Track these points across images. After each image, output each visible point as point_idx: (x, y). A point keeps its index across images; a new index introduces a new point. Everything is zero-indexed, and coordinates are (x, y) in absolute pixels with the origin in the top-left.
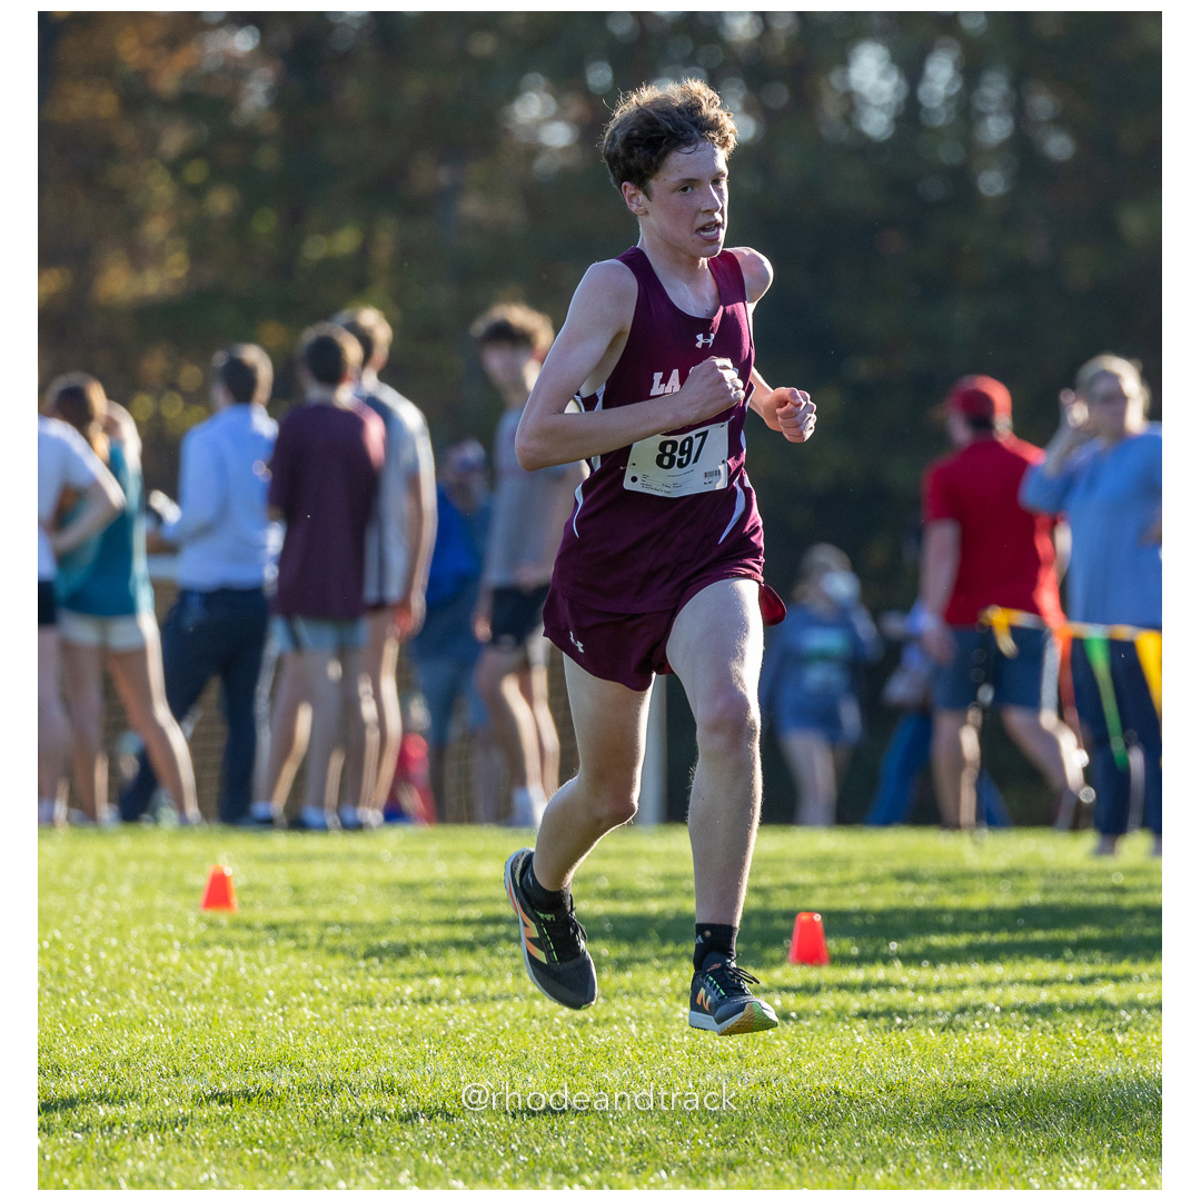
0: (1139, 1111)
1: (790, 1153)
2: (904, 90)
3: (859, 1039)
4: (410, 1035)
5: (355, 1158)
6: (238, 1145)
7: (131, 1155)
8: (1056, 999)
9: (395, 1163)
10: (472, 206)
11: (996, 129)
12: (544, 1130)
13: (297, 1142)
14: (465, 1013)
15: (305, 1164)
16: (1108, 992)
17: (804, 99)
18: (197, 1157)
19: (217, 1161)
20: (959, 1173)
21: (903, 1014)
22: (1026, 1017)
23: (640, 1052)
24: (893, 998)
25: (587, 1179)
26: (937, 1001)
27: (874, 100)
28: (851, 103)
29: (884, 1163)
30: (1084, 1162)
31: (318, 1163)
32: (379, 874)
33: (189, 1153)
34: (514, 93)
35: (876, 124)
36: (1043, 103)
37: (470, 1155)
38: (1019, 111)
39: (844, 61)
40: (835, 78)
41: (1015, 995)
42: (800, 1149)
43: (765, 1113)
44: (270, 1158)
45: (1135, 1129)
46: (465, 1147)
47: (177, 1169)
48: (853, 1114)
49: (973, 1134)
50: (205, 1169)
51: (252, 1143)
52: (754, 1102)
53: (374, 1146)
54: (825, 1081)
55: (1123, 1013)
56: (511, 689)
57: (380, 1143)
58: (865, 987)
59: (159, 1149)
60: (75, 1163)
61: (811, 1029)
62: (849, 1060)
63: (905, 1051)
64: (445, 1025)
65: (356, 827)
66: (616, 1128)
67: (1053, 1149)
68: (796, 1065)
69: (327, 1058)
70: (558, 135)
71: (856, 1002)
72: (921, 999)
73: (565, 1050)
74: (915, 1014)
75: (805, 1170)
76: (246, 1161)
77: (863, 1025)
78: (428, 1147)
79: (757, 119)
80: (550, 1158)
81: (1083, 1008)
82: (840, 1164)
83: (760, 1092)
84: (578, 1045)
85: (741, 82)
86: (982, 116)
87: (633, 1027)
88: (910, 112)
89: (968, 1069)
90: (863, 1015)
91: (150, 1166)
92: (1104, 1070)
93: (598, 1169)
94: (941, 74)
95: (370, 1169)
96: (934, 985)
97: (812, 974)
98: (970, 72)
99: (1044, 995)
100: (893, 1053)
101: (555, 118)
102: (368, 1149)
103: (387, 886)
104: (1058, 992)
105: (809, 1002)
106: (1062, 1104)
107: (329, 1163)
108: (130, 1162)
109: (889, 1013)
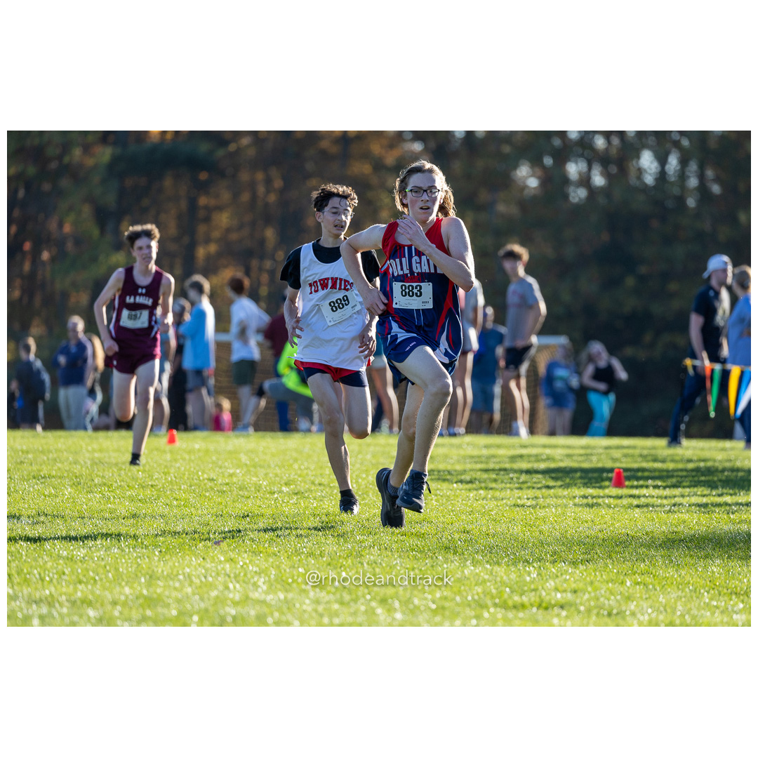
0: (738, 543)
1: (610, 557)
2: (659, 169)
3: (636, 515)
4: (472, 511)
5: (451, 556)
6: (407, 551)
7: (368, 554)
8: (709, 502)
9: (465, 558)
10: (501, 208)
11: (693, 182)
12: (520, 547)
13: (429, 550)
14: (492, 504)
15: (432, 558)
16: (728, 499)
17: (623, 170)
18: (393, 555)
19: (400, 557)
20: (672, 565)
21: (653, 506)
22: (698, 508)
23: (556, 519)
24: (650, 500)
25: (535, 565)
26: (665, 502)
27: (649, 171)
28: (640, 171)
29: (644, 561)
30: (718, 561)
31: (437, 557)
32: (462, 452)
33: (390, 553)
34: (516, 167)
35: (649, 180)
36: (710, 173)
37: (493, 556)
38: (701, 177)
39: (638, 157)
40: (634, 162)
41: (694, 500)
42: (614, 555)
43: (601, 542)
44: (419, 555)
45: (737, 550)
46: (490, 553)
47: (385, 559)
48: (633, 542)
49: (677, 551)
50: (395, 559)
51: (413, 550)
52: (597, 538)
53: (457, 552)
54: (623, 530)
55: (733, 507)
56: (513, 385)
57: (460, 550)
58: (639, 497)
59: (379, 552)
60: (348, 556)
61: (619, 511)
62: (633, 523)
63: (653, 520)
64: (485, 508)
65: (454, 435)
66: (546, 547)
67: (706, 557)
68: (613, 524)
69: (441, 519)
70: (533, 183)
71: (635, 502)
72: (659, 501)
73: (528, 517)
74: (657, 506)
75: (616, 563)
76: (410, 557)
77: (637, 510)
78: (477, 553)
79: (605, 179)
80: (522, 557)
81: (719, 505)
82: (628, 561)
83: (600, 534)
84: (533, 516)
85: (599, 164)
86: (689, 177)
87: (554, 510)
88: (662, 176)
89: (676, 527)
90: (638, 506)
91: (375, 557)
92: (726, 528)
93: (540, 561)
94: (673, 162)
95: (456, 560)
96: (664, 496)
97: (620, 491)
98: (684, 162)
99: (705, 500)
100: (649, 521)
101: (532, 176)
102: (455, 553)
103: (465, 457)
104: (710, 499)
105: (619, 501)
106: (710, 540)
107: (441, 558)
108: (368, 556)
109: (647, 506)
